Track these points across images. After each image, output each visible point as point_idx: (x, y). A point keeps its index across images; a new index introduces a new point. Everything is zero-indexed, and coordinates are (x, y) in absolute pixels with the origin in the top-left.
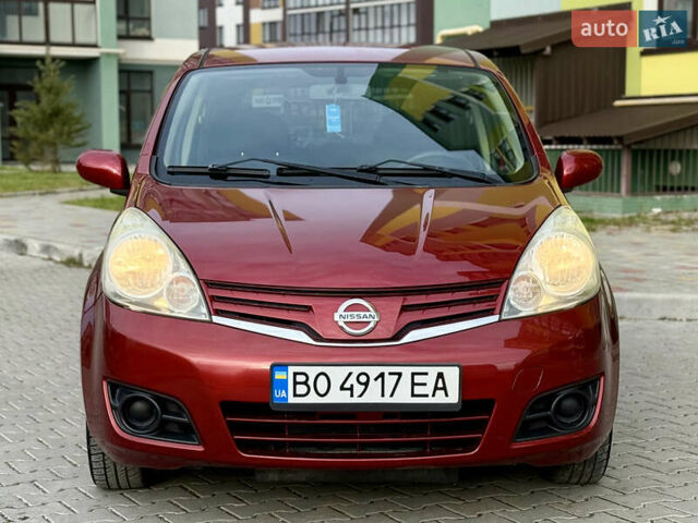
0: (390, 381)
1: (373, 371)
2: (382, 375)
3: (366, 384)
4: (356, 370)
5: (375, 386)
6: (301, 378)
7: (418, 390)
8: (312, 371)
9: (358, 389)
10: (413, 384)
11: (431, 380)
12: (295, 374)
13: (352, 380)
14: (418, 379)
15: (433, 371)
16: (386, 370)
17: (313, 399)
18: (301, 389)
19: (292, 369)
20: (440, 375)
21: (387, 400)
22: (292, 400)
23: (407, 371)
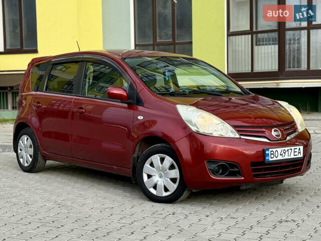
0: (290, 151)
1: (286, 149)
2: (288, 150)
3: (285, 153)
4: (283, 149)
5: (287, 153)
6: (272, 152)
7: (296, 154)
8: (274, 150)
9: (284, 154)
10: (294, 152)
11: (297, 150)
12: (271, 151)
13: (282, 152)
14: (296, 150)
15: (298, 147)
16: (289, 148)
17: (275, 159)
18: (272, 156)
19: (270, 150)
20: (299, 149)
21: (289, 157)
22: (270, 159)
23: (293, 148)
